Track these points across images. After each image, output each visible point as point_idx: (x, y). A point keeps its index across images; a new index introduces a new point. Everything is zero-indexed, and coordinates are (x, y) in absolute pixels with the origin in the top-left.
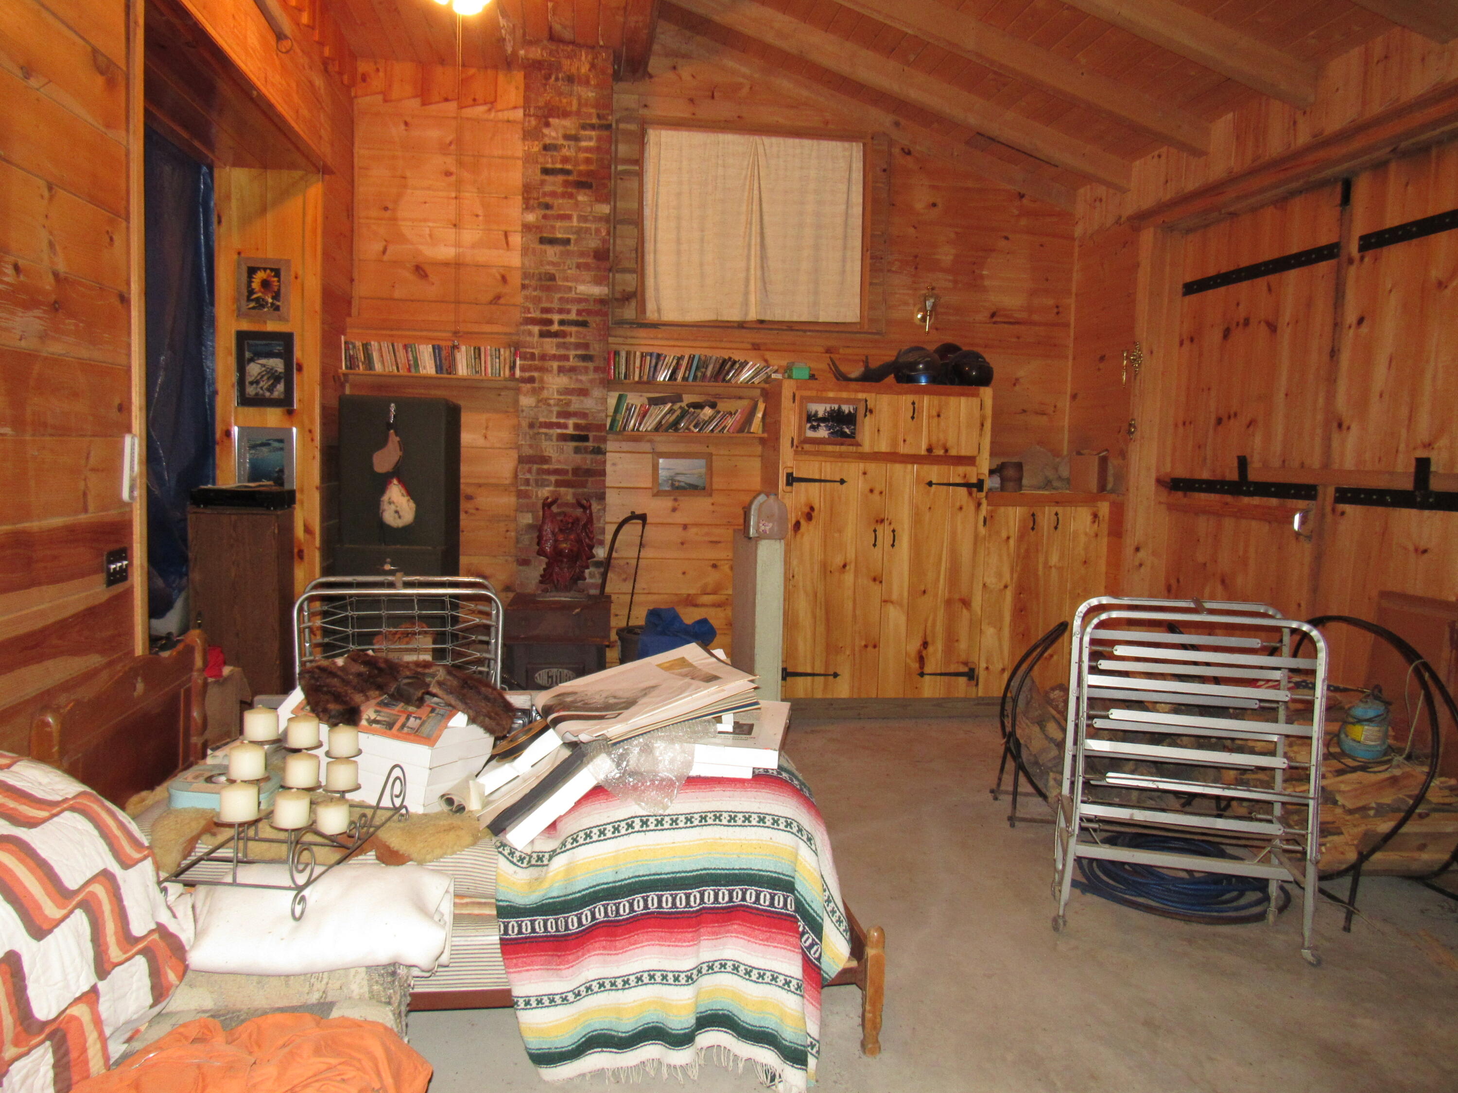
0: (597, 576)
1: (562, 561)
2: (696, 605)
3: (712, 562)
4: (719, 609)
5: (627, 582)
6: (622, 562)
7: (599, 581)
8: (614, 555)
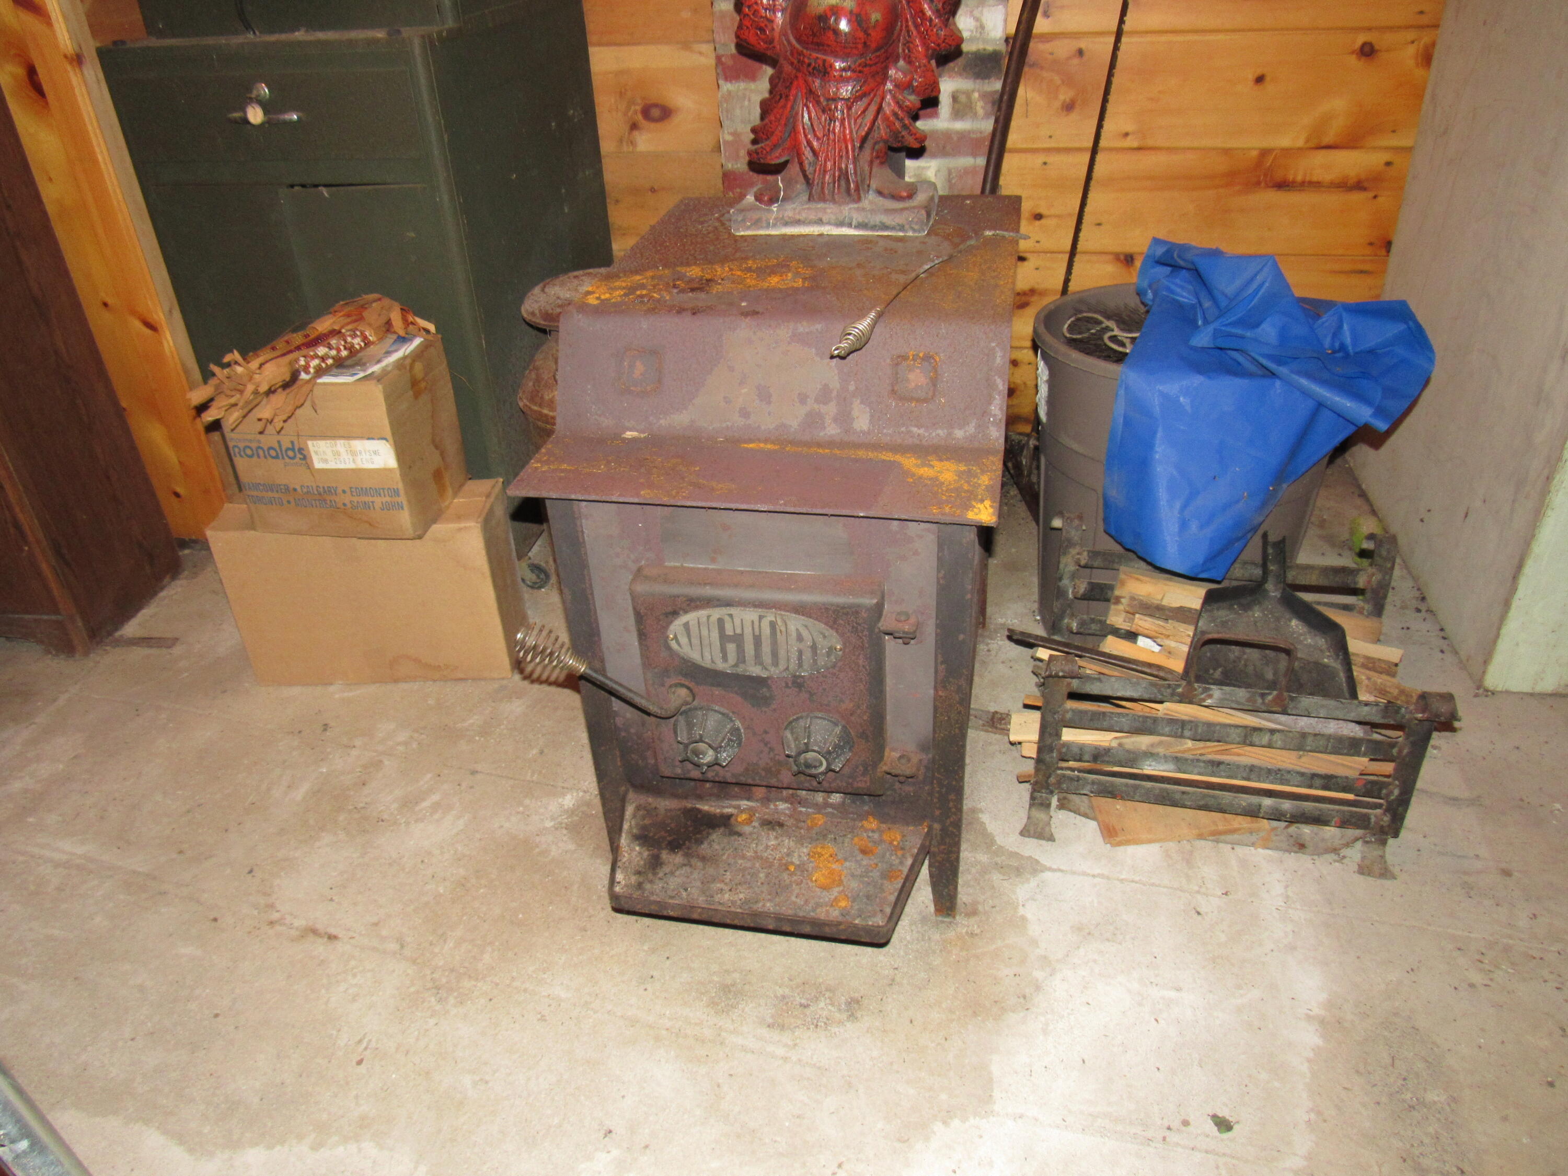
0: (980, 107)
1: (825, 72)
2: (1283, 185)
3: (1361, 39)
4: (1357, 197)
5: (1074, 116)
6: (1062, 49)
7: (987, 126)
8: (1041, 25)
